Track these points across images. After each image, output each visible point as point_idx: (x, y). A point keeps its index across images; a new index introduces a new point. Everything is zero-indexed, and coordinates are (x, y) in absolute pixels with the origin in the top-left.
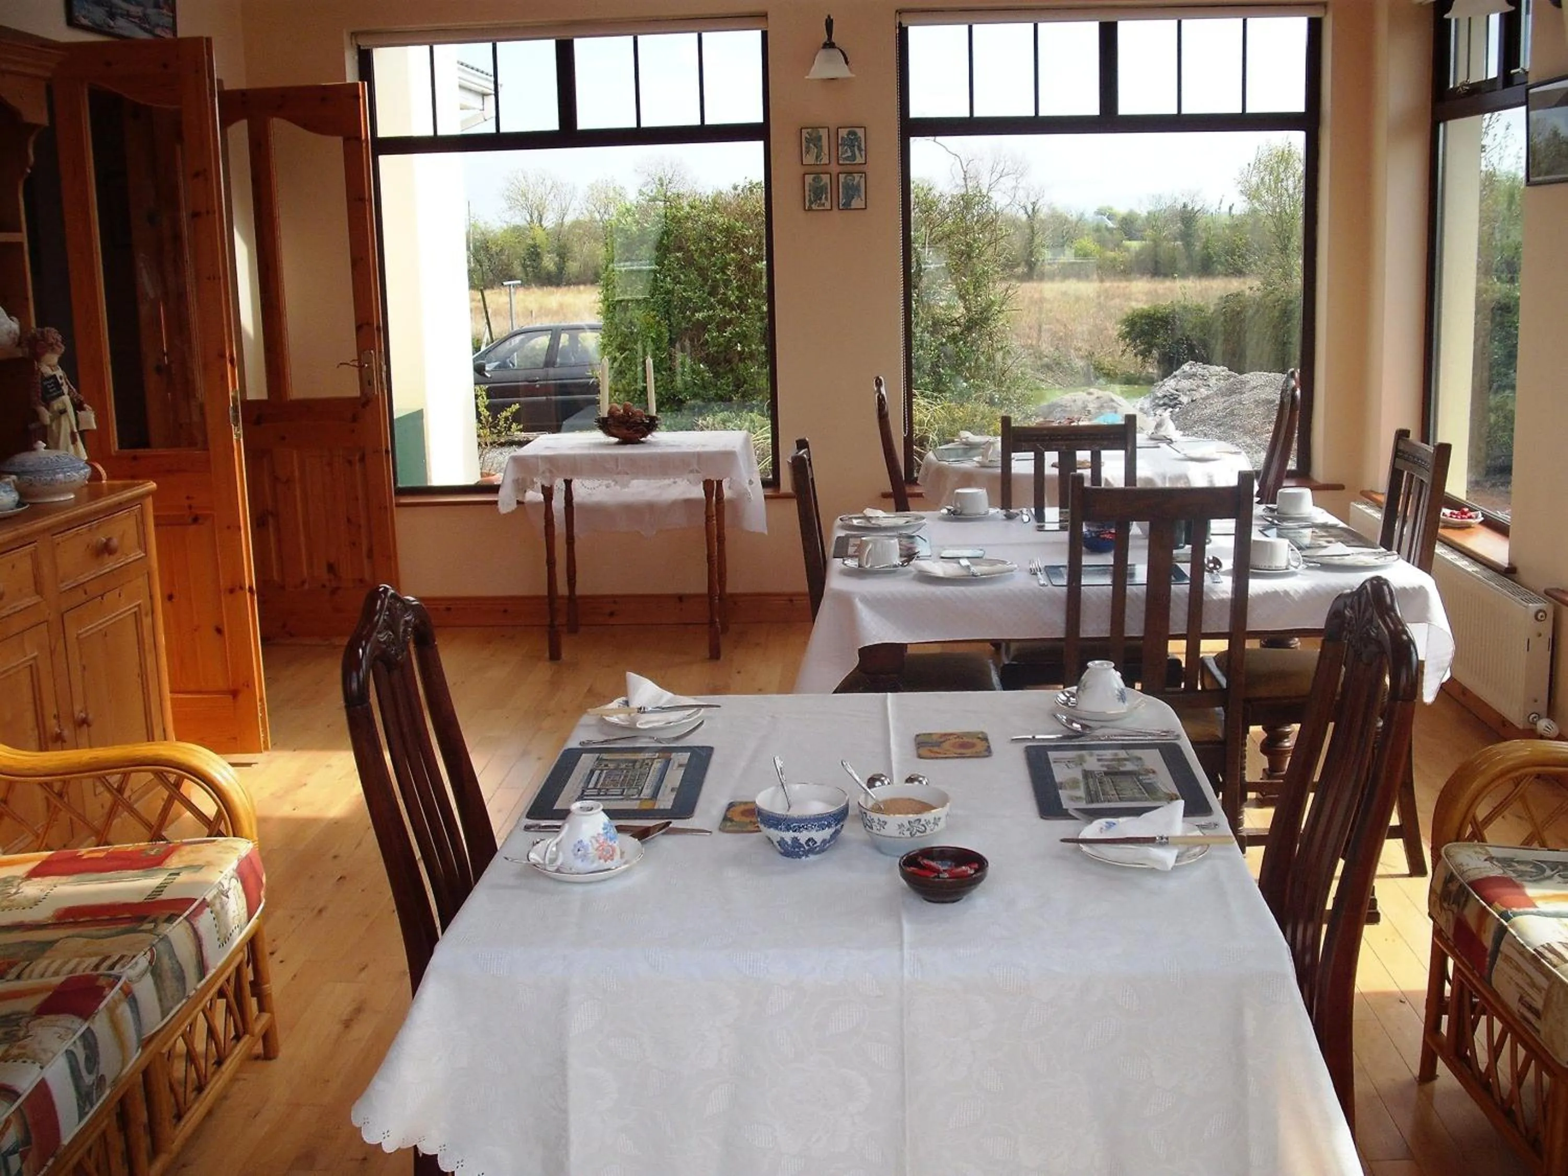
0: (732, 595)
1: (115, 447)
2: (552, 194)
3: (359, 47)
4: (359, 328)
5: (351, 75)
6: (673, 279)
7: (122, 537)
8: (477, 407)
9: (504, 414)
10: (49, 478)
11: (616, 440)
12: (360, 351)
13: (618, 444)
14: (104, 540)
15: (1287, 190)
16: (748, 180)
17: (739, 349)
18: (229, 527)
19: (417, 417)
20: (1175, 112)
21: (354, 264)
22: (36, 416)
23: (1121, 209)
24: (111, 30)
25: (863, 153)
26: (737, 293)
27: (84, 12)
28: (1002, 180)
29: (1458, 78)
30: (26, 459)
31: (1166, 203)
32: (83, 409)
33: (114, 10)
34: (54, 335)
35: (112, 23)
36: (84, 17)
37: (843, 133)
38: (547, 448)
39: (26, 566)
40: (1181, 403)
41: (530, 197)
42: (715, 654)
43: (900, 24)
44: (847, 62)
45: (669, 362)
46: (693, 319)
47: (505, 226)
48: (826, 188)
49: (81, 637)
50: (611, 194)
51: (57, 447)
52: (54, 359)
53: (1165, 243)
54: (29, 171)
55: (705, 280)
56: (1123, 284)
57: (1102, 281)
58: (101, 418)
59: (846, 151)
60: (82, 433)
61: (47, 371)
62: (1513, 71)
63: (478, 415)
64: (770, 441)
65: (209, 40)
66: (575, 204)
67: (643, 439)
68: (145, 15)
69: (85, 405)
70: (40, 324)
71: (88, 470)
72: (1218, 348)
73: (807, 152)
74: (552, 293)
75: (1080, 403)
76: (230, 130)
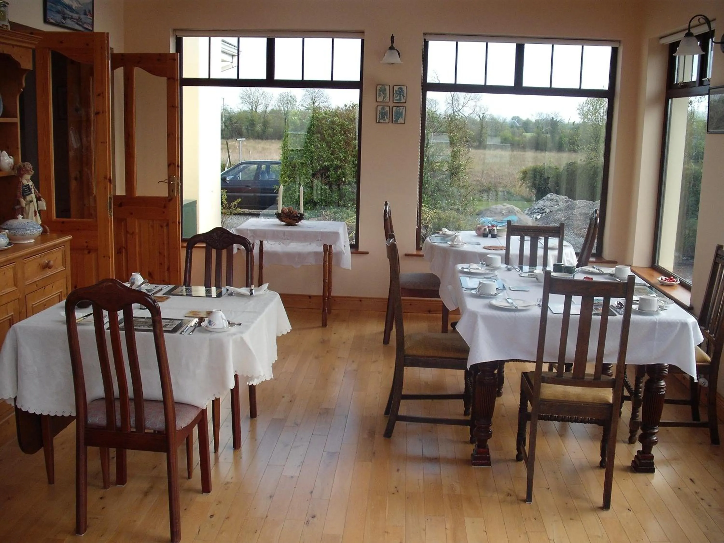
0: (333, 297)
1: (54, 217)
2: (262, 97)
3: (177, 36)
4: (169, 165)
5: (172, 50)
6: (315, 147)
7: (55, 261)
8: (222, 199)
9: (234, 203)
10: (23, 233)
11: (285, 223)
12: (169, 177)
13: (286, 225)
14: (47, 262)
15: (600, 114)
16: (352, 103)
17: (343, 180)
18: (104, 257)
19: (194, 204)
20: (549, 86)
21: (169, 135)
22: (19, 203)
23: (524, 118)
24: (64, 25)
25: (405, 98)
26: (344, 154)
27: (52, 17)
28: (469, 101)
29: (679, 79)
30: (13, 223)
31: (544, 116)
32: (40, 200)
33: (65, 16)
34: (29, 166)
35: (64, 21)
36: (52, 19)
37: (396, 88)
38: (253, 225)
39: (10, 273)
40: (545, 212)
41: (252, 97)
42: (324, 325)
43: (425, 39)
44: (400, 56)
45: (311, 184)
46: (323, 165)
47: (240, 111)
48: (387, 113)
49: (34, 306)
50: (289, 98)
51: (27, 218)
52: (28, 177)
53: (543, 135)
54: (22, 90)
55: (330, 148)
56: (522, 153)
57: (513, 151)
58: (49, 205)
59: (397, 96)
60: (40, 211)
61: (25, 182)
62: (703, 79)
63: (222, 203)
64: (355, 223)
65: (108, 34)
66: (272, 102)
67: (297, 224)
68: (79, 18)
69: (42, 199)
70: (23, 160)
71: (41, 229)
72: (564, 186)
73: (380, 96)
74: (259, 143)
75: (499, 210)
76: (116, 71)
